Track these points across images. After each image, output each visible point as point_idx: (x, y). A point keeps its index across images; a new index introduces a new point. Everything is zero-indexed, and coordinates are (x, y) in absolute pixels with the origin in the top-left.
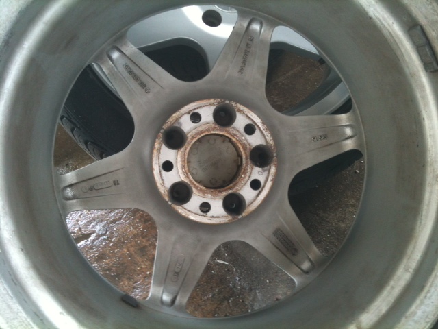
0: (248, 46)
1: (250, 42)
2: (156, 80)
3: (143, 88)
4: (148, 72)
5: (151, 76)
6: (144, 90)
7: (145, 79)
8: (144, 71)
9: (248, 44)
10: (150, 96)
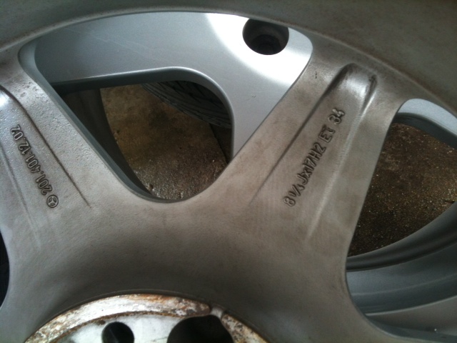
0: (325, 132)
1: (332, 125)
2: (76, 180)
3: (44, 193)
4: (61, 158)
5: (66, 167)
6: (44, 199)
7: (51, 171)
8: (53, 152)
9: (325, 128)
10: (54, 215)
